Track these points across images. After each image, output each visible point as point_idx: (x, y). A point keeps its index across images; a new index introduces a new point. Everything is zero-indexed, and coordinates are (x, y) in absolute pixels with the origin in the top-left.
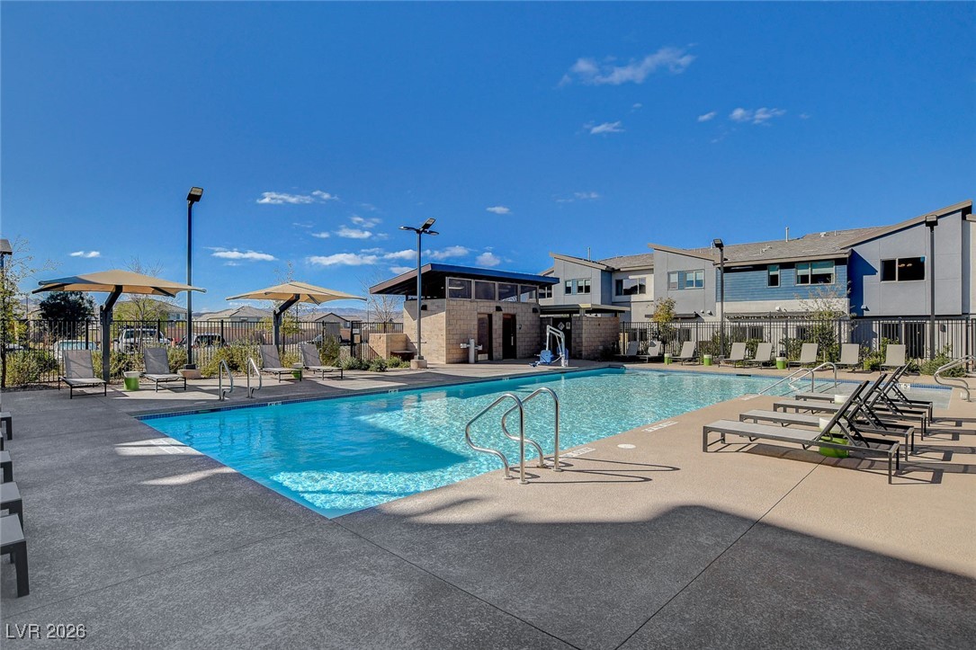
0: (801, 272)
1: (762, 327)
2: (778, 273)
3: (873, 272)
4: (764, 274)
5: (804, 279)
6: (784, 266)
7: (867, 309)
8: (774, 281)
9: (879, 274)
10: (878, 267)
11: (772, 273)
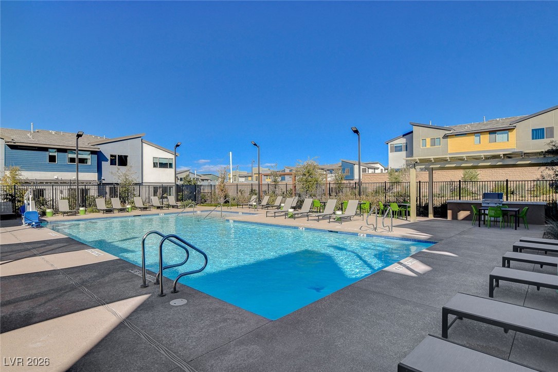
0: (71, 156)
1: (45, 190)
2: (56, 154)
3: (107, 160)
4: (46, 155)
5: (72, 160)
6: (60, 150)
7: (104, 180)
8: (52, 159)
9: (109, 161)
10: (109, 158)
11: (51, 154)
